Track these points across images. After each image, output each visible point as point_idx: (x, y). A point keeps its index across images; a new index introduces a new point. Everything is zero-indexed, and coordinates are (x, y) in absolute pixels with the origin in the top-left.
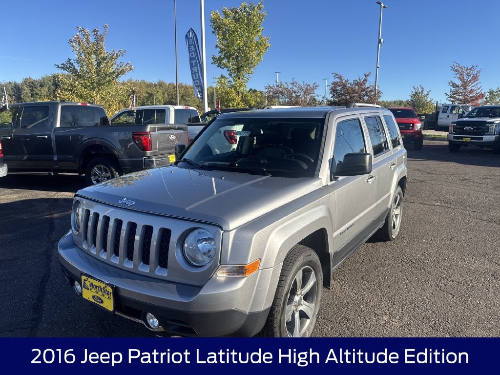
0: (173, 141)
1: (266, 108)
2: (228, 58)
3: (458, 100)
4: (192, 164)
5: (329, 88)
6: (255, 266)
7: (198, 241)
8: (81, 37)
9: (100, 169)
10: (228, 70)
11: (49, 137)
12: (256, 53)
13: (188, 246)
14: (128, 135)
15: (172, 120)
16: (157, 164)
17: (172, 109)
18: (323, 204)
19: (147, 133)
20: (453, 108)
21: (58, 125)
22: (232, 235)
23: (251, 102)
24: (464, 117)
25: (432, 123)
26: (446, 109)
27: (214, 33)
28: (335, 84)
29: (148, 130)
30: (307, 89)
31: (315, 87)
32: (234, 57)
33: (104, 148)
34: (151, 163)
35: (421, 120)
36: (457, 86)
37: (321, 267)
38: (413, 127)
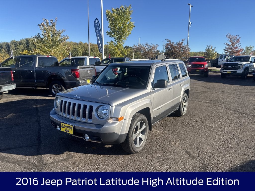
0: (89, 73)
1: (129, 61)
2: (114, 32)
3: (229, 52)
4: (99, 84)
5: (164, 46)
6: (122, 118)
7: (102, 110)
8: (45, 23)
9: (56, 86)
10: (114, 38)
11: (33, 71)
12: (128, 30)
13: (99, 112)
14: (69, 71)
15: (88, 64)
16: (82, 84)
17: (88, 58)
18: (148, 98)
19: (77, 70)
20: (225, 56)
21: (37, 66)
22: (114, 107)
23: (125, 54)
24: (228, 61)
25: (215, 63)
26: (222, 57)
27: (107, 20)
28: (167, 44)
29: (78, 68)
30: (153, 47)
31: (157, 46)
32: (117, 32)
33: (57, 76)
34: (79, 83)
35: (208, 63)
36: (229, 45)
37: (148, 122)
38: (204, 66)
